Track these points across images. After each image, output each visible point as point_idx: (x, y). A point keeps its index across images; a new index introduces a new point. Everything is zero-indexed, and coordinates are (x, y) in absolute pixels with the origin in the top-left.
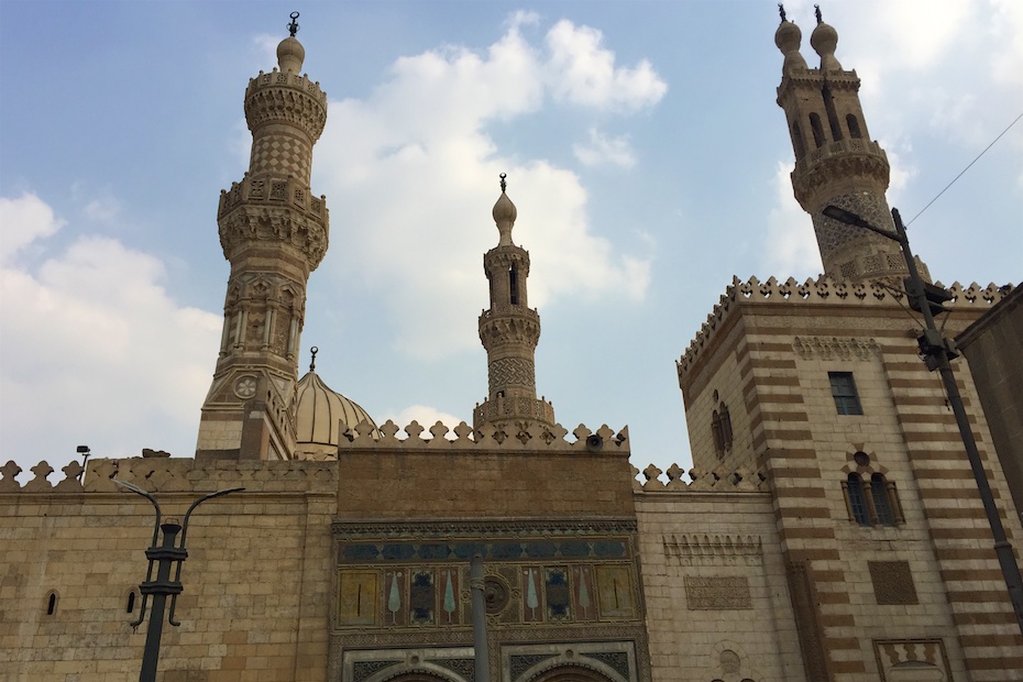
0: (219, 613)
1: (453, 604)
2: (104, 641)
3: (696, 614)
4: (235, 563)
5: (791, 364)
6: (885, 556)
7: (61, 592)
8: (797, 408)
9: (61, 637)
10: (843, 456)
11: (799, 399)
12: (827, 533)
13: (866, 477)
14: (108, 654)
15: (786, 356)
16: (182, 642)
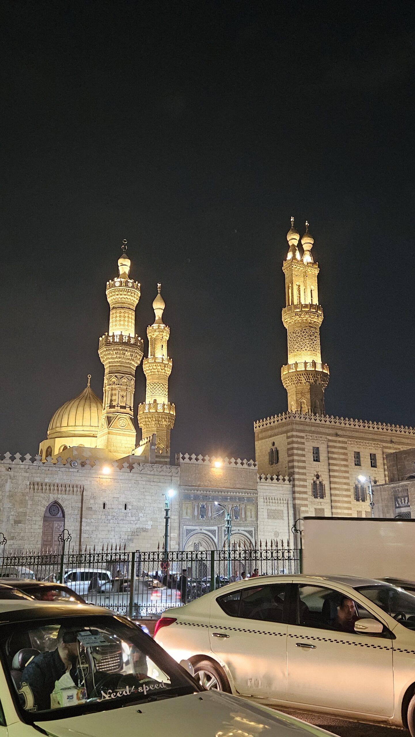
0: (150, 512)
1: (211, 514)
2: (120, 518)
3: (270, 520)
4: (153, 497)
5: (303, 443)
6: (319, 507)
7: (107, 502)
8: (303, 459)
9: (108, 516)
10: (313, 475)
11: (304, 456)
12: (306, 499)
13: (318, 482)
14: (121, 522)
15: (303, 440)
16: (140, 520)
